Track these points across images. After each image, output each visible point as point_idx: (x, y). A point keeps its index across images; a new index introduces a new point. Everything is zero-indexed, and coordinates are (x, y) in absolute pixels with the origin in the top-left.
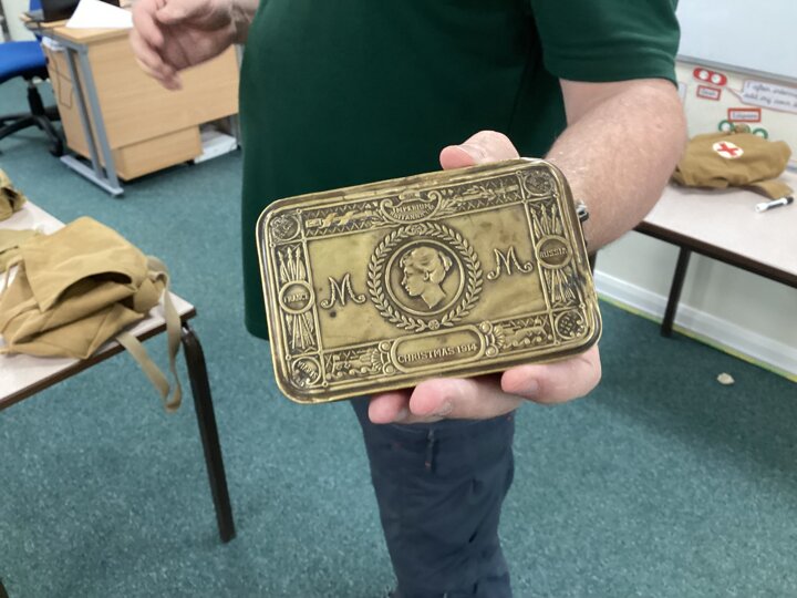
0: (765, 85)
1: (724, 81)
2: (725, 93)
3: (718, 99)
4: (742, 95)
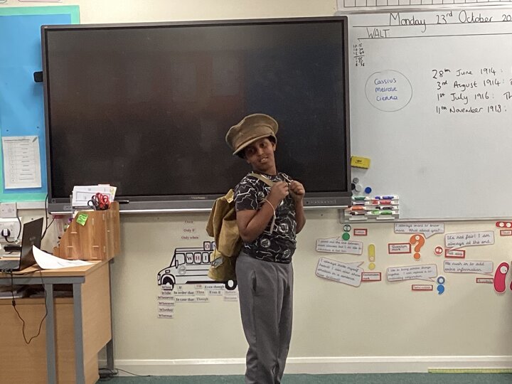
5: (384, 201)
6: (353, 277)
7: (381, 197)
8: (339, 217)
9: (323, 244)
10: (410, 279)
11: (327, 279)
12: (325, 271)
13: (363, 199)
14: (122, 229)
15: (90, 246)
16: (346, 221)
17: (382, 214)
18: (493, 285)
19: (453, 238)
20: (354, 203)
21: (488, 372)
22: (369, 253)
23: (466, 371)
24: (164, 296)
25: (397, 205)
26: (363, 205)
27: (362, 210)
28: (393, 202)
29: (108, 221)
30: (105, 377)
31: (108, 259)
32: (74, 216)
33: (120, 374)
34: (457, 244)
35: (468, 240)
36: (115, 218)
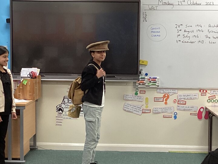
0: (215, 91)
1: (206, 91)
2: (207, 94)
3: (206, 95)
4: (211, 93)
5: (153, 79)
6: (138, 111)
7: (152, 78)
8: (134, 85)
9: (127, 96)
10: (163, 112)
11: (128, 111)
12: (127, 108)
13: (144, 78)
14: (42, 87)
15: (28, 94)
16: (137, 87)
17: (152, 85)
18: (197, 116)
19: (181, 96)
20: (140, 80)
21: (194, 153)
22: (146, 101)
23: (184, 152)
24: (58, 116)
25: (158, 81)
26: (144, 81)
27: (144, 82)
28: (157, 80)
29: (36, 83)
30: (32, 150)
31: (35, 99)
32: (21, 81)
33: (39, 149)
34: (183, 98)
35: (188, 97)
36: (39, 82)
